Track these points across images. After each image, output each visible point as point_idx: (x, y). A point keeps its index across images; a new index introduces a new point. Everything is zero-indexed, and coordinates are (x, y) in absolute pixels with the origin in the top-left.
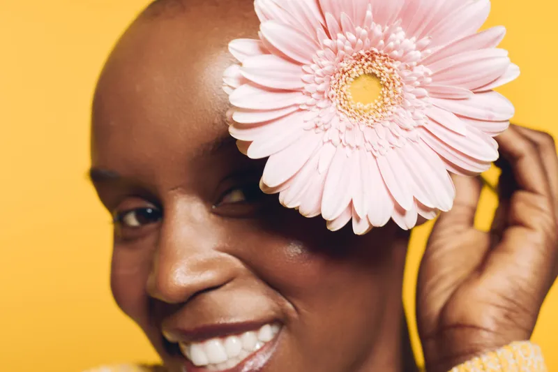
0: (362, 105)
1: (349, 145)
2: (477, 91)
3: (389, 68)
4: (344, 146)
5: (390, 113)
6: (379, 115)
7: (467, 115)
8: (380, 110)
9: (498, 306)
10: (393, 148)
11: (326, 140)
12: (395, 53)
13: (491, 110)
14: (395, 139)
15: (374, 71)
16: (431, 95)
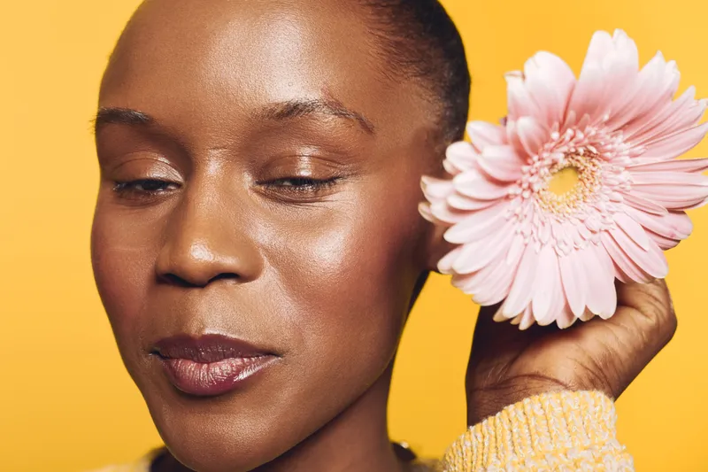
0: (555, 197)
1: (540, 241)
2: (672, 211)
3: (594, 165)
4: (535, 241)
5: (580, 209)
6: (569, 211)
7: (652, 230)
8: (572, 205)
9: (587, 368)
10: (576, 249)
11: (519, 231)
12: (608, 155)
13: (676, 229)
14: (581, 240)
15: (579, 165)
16: (626, 202)
